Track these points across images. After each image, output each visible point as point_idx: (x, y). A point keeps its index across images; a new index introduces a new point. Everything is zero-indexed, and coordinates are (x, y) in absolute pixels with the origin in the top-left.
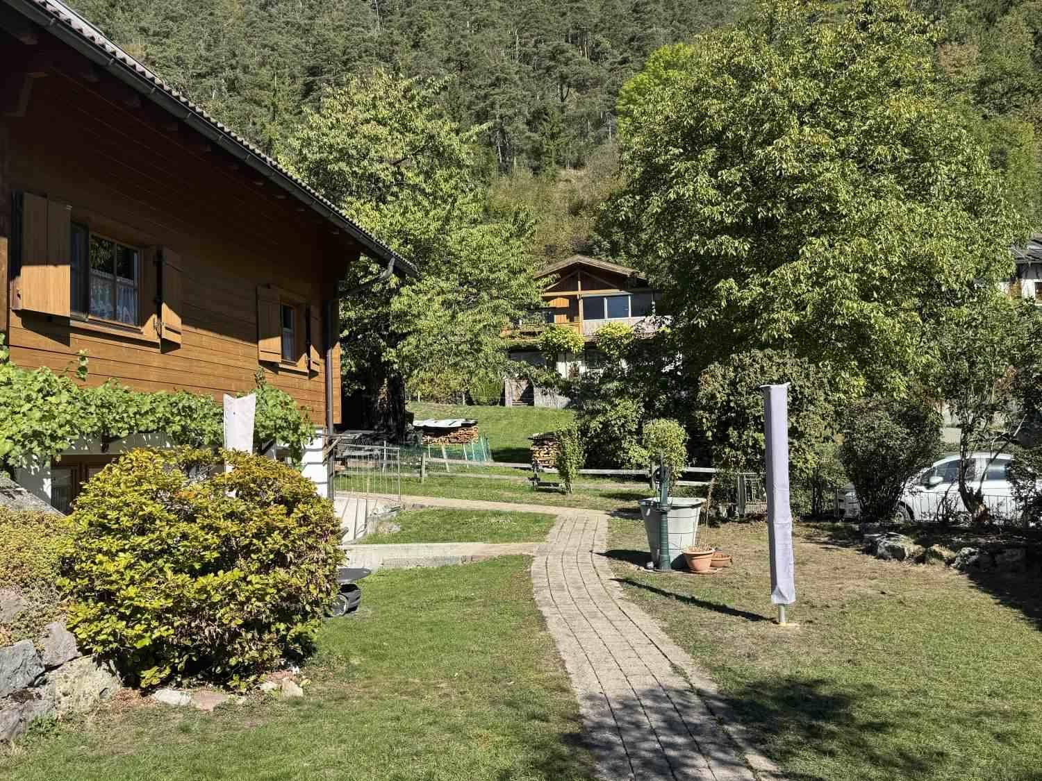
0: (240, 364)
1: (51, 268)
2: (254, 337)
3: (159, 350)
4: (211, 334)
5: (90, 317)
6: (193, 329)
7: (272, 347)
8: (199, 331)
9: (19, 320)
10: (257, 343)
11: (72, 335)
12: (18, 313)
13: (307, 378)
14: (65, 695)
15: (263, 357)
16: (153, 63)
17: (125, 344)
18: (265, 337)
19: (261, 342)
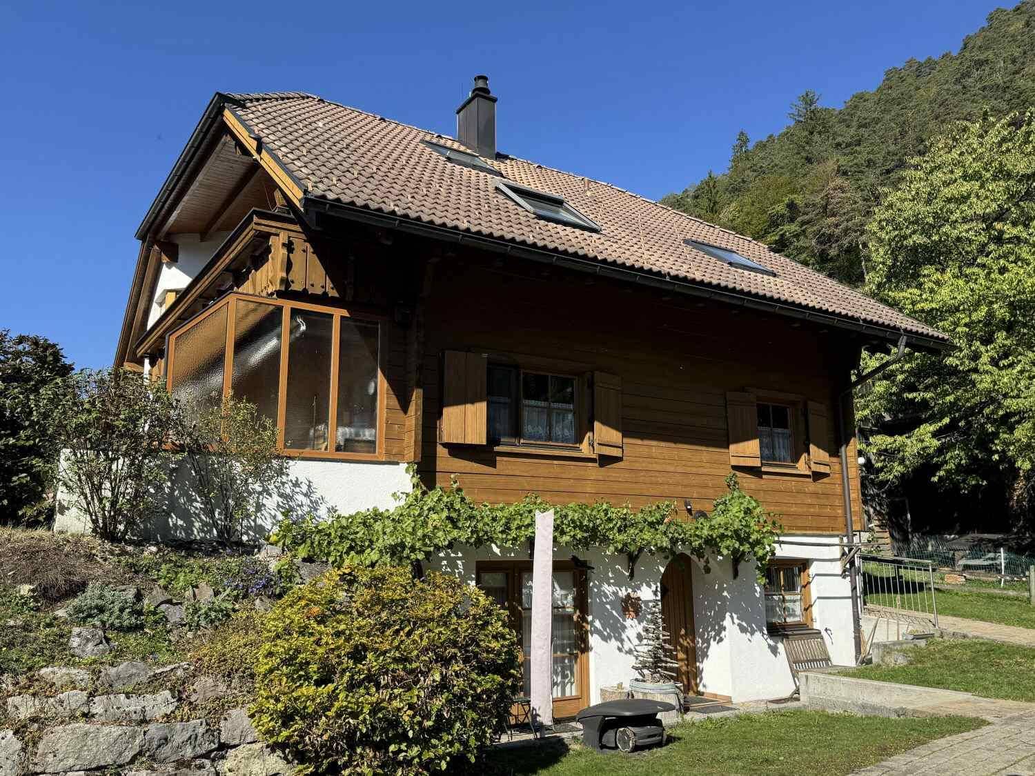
0: (705, 471)
1: (469, 406)
2: (723, 441)
3: (597, 465)
4: (663, 444)
5: (522, 441)
6: (639, 442)
7: (748, 451)
8: (646, 442)
9: (445, 451)
10: (728, 448)
11: (498, 458)
12: (445, 445)
13: (811, 480)
14: (230, 770)
15: (734, 462)
16: (845, 173)
17: (555, 462)
18: (737, 441)
19: (732, 447)
